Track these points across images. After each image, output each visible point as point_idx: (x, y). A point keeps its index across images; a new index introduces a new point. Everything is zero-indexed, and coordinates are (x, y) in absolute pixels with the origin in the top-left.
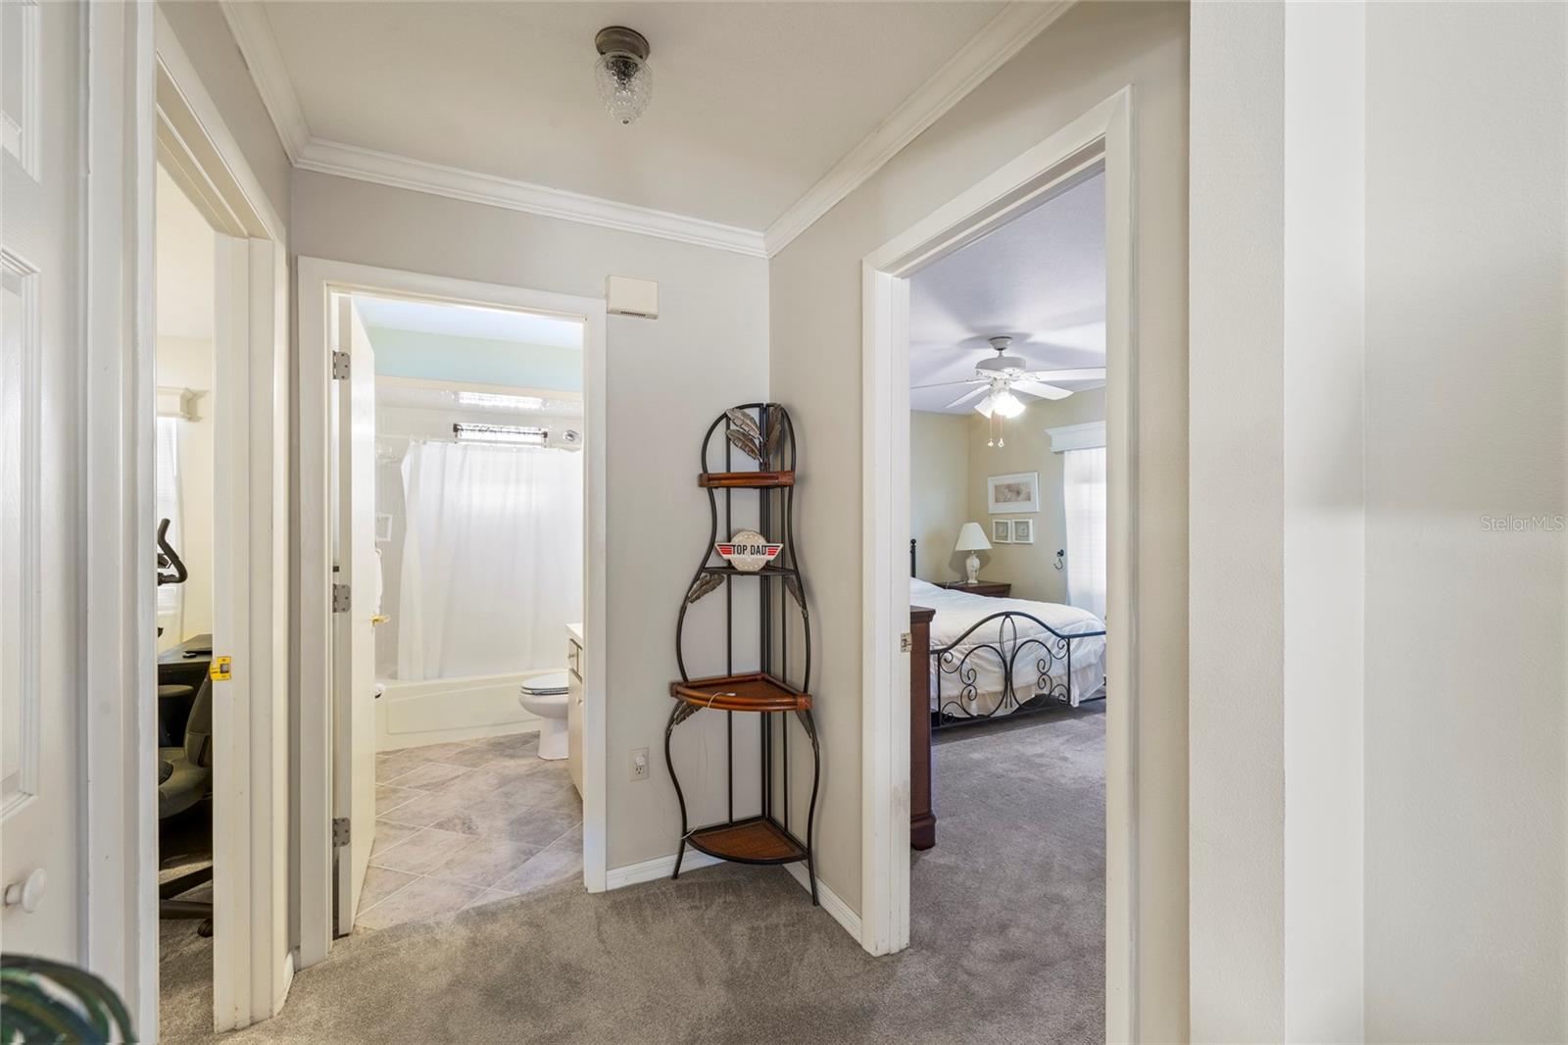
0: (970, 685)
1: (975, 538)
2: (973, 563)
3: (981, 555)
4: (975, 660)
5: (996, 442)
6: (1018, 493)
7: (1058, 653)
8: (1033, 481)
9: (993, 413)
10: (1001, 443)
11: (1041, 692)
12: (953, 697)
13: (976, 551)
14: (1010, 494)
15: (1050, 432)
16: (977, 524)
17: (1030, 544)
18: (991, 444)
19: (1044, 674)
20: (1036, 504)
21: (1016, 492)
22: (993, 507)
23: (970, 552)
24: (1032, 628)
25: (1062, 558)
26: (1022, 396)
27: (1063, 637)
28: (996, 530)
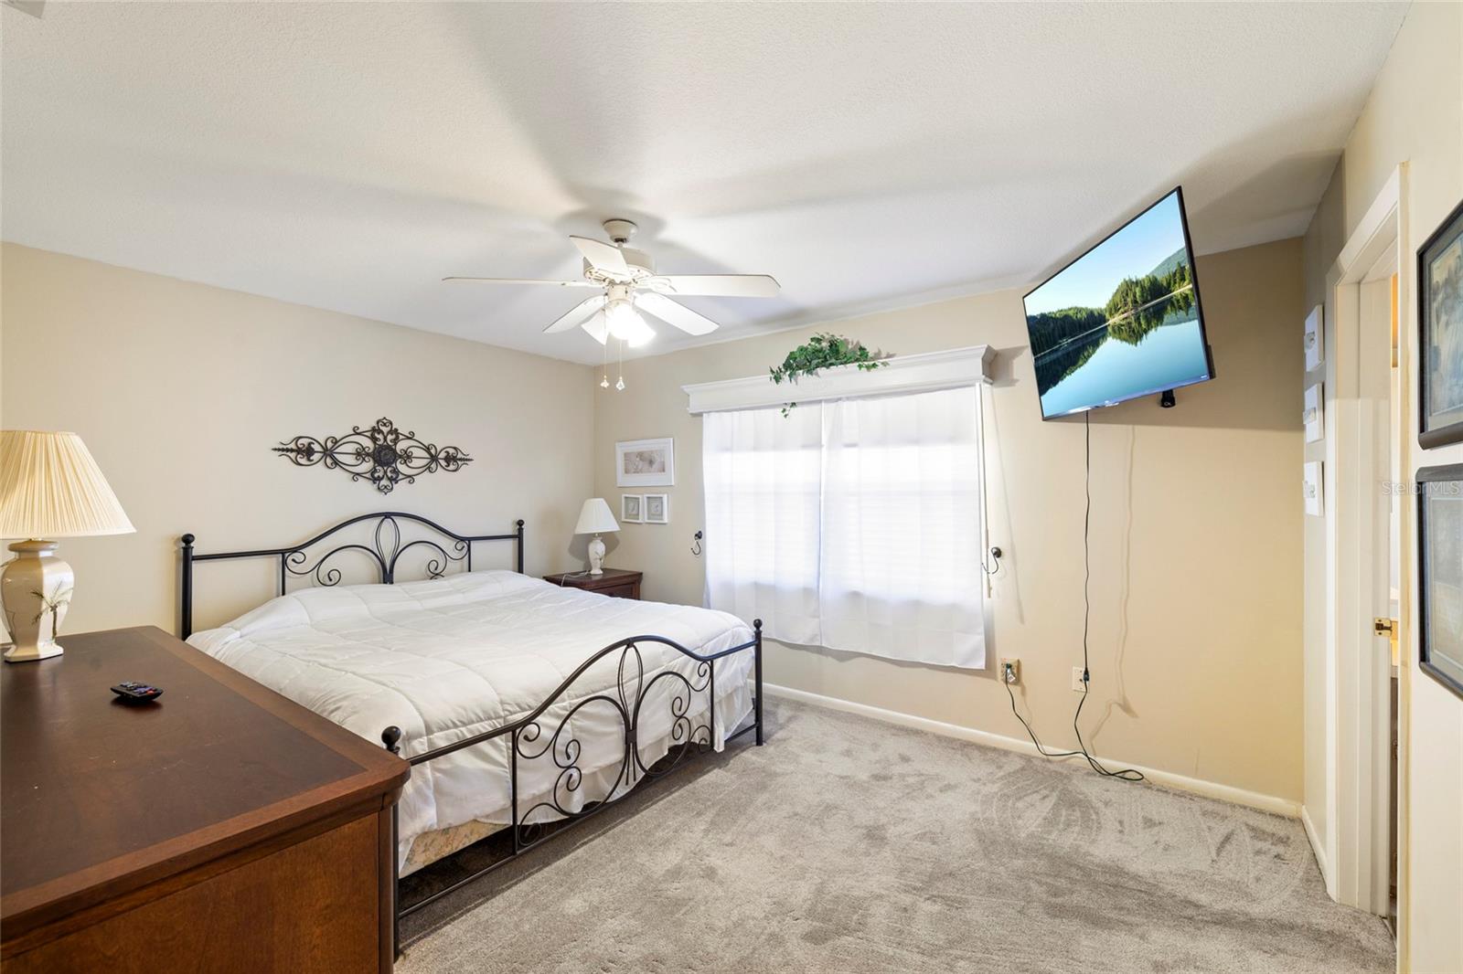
0: (569, 767)
1: (598, 517)
2: (598, 548)
3: (609, 540)
4: (578, 723)
5: (613, 382)
6: (651, 462)
7: (699, 681)
8: (666, 448)
9: (610, 337)
10: (620, 385)
11: (676, 743)
12: (541, 796)
13: (600, 534)
14: (641, 463)
15: (687, 388)
16: (602, 499)
17: (665, 524)
18: (605, 384)
19: (681, 717)
20: (671, 477)
21: (648, 461)
22: (623, 480)
23: (593, 535)
24: (664, 653)
25: (700, 541)
26: (652, 320)
27: (704, 660)
28: (626, 508)
